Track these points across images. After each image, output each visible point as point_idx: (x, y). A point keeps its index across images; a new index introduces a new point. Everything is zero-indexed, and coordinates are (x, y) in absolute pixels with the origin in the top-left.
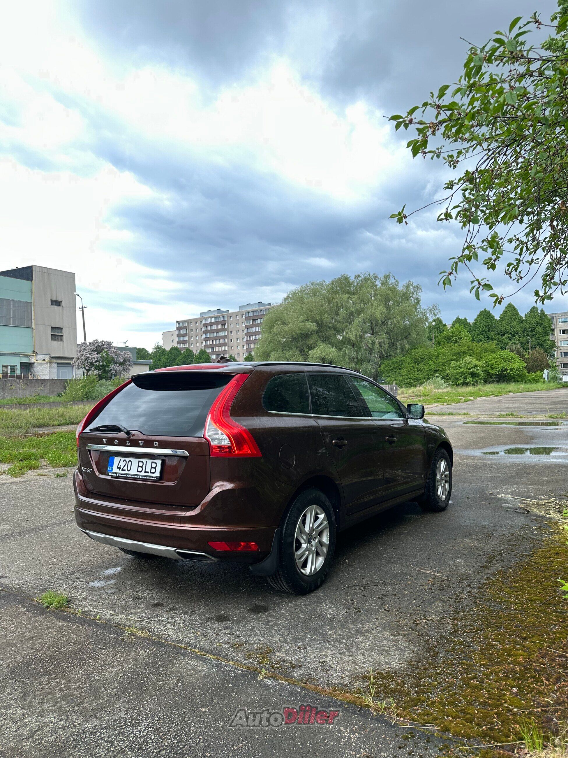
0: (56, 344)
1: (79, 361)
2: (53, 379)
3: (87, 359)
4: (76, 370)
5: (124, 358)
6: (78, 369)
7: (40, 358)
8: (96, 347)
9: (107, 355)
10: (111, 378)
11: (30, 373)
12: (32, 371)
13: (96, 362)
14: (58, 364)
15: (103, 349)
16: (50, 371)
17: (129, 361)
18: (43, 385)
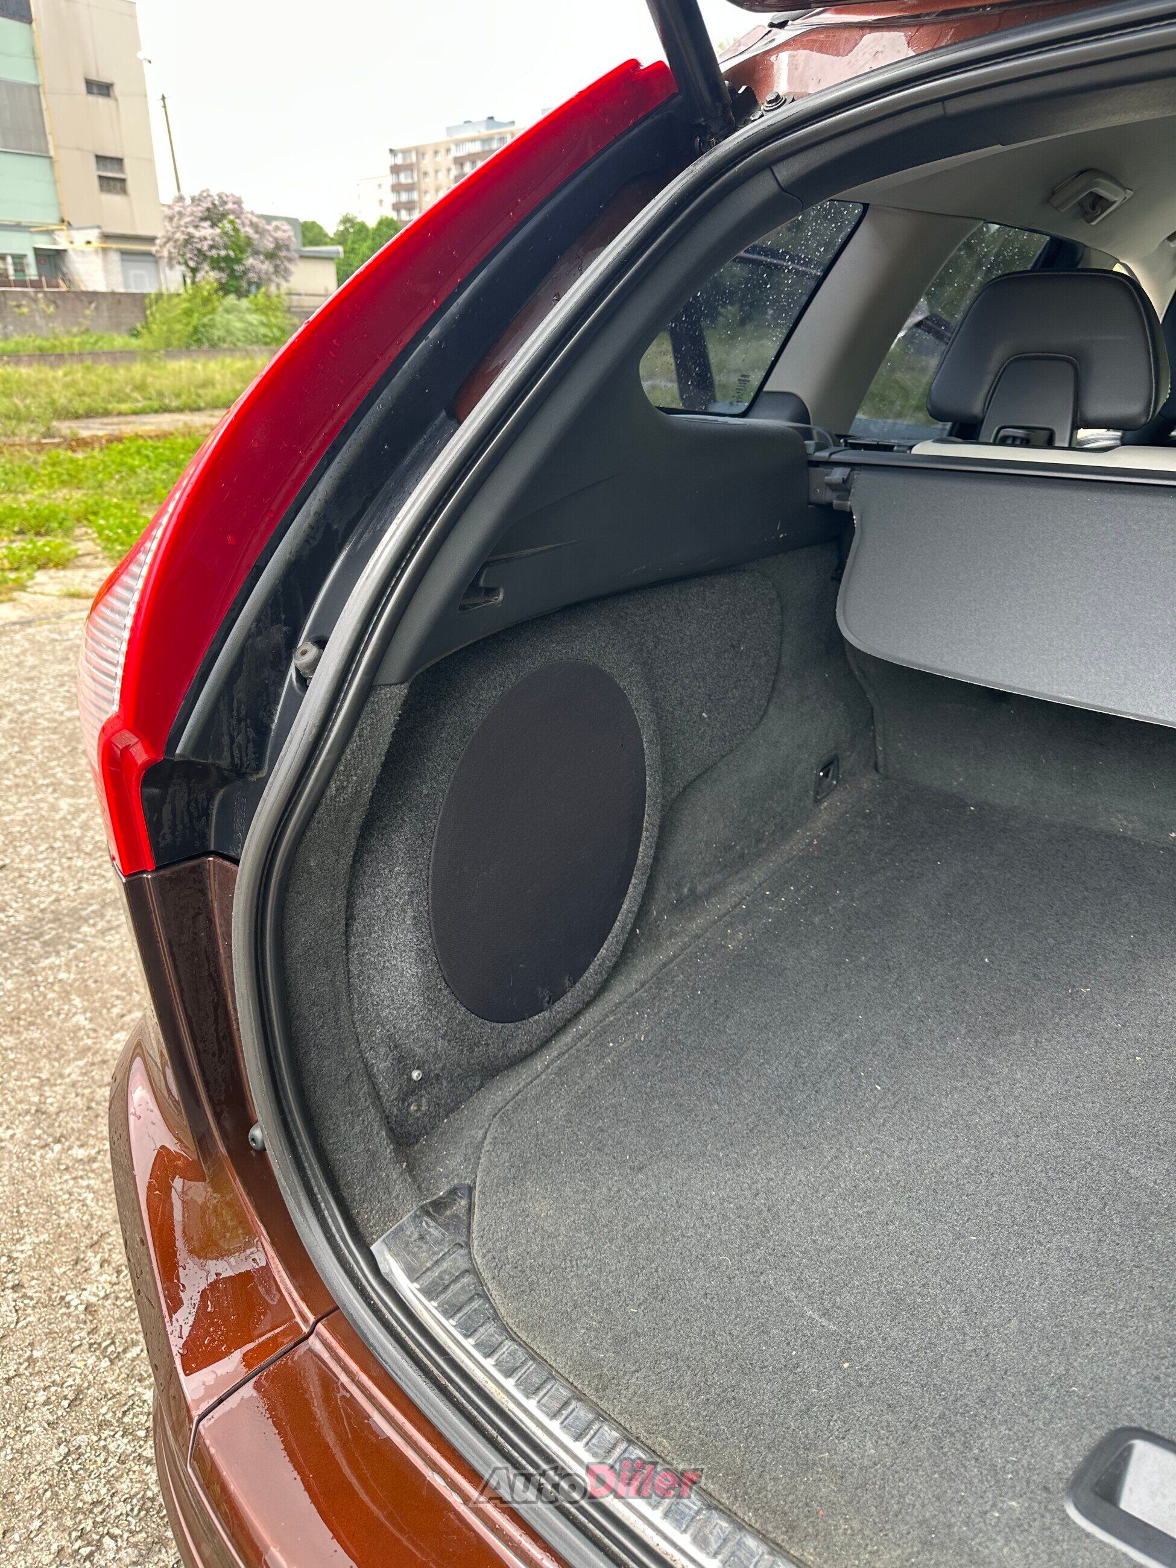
0: (113, 200)
1: (170, 245)
2: (113, 294)
3: (189, 240)
4: (167, 269)
5: (276, 240)
6: (171, 267)
7: (80, 237)
8: (208, 209)
9: (236, 230)
10: (248, 291)
11: (60, 276)
12: (65, 270)
13: (211, 247)
14: (123, 253)
15: (224, 216)
16: (106, 271)
17: (288, 249)
18: (93, 305)
